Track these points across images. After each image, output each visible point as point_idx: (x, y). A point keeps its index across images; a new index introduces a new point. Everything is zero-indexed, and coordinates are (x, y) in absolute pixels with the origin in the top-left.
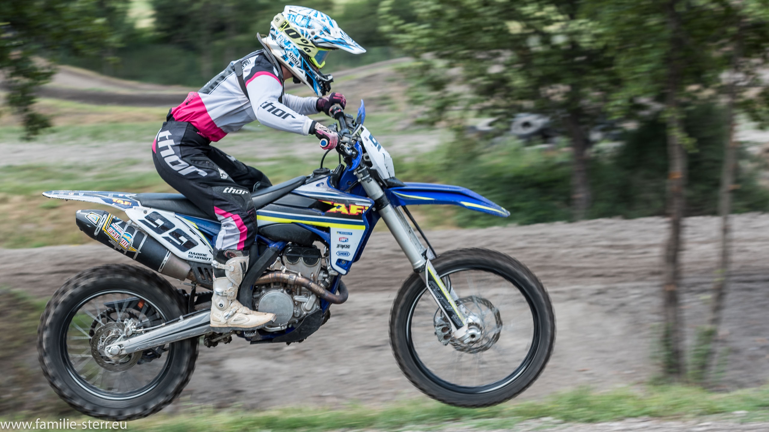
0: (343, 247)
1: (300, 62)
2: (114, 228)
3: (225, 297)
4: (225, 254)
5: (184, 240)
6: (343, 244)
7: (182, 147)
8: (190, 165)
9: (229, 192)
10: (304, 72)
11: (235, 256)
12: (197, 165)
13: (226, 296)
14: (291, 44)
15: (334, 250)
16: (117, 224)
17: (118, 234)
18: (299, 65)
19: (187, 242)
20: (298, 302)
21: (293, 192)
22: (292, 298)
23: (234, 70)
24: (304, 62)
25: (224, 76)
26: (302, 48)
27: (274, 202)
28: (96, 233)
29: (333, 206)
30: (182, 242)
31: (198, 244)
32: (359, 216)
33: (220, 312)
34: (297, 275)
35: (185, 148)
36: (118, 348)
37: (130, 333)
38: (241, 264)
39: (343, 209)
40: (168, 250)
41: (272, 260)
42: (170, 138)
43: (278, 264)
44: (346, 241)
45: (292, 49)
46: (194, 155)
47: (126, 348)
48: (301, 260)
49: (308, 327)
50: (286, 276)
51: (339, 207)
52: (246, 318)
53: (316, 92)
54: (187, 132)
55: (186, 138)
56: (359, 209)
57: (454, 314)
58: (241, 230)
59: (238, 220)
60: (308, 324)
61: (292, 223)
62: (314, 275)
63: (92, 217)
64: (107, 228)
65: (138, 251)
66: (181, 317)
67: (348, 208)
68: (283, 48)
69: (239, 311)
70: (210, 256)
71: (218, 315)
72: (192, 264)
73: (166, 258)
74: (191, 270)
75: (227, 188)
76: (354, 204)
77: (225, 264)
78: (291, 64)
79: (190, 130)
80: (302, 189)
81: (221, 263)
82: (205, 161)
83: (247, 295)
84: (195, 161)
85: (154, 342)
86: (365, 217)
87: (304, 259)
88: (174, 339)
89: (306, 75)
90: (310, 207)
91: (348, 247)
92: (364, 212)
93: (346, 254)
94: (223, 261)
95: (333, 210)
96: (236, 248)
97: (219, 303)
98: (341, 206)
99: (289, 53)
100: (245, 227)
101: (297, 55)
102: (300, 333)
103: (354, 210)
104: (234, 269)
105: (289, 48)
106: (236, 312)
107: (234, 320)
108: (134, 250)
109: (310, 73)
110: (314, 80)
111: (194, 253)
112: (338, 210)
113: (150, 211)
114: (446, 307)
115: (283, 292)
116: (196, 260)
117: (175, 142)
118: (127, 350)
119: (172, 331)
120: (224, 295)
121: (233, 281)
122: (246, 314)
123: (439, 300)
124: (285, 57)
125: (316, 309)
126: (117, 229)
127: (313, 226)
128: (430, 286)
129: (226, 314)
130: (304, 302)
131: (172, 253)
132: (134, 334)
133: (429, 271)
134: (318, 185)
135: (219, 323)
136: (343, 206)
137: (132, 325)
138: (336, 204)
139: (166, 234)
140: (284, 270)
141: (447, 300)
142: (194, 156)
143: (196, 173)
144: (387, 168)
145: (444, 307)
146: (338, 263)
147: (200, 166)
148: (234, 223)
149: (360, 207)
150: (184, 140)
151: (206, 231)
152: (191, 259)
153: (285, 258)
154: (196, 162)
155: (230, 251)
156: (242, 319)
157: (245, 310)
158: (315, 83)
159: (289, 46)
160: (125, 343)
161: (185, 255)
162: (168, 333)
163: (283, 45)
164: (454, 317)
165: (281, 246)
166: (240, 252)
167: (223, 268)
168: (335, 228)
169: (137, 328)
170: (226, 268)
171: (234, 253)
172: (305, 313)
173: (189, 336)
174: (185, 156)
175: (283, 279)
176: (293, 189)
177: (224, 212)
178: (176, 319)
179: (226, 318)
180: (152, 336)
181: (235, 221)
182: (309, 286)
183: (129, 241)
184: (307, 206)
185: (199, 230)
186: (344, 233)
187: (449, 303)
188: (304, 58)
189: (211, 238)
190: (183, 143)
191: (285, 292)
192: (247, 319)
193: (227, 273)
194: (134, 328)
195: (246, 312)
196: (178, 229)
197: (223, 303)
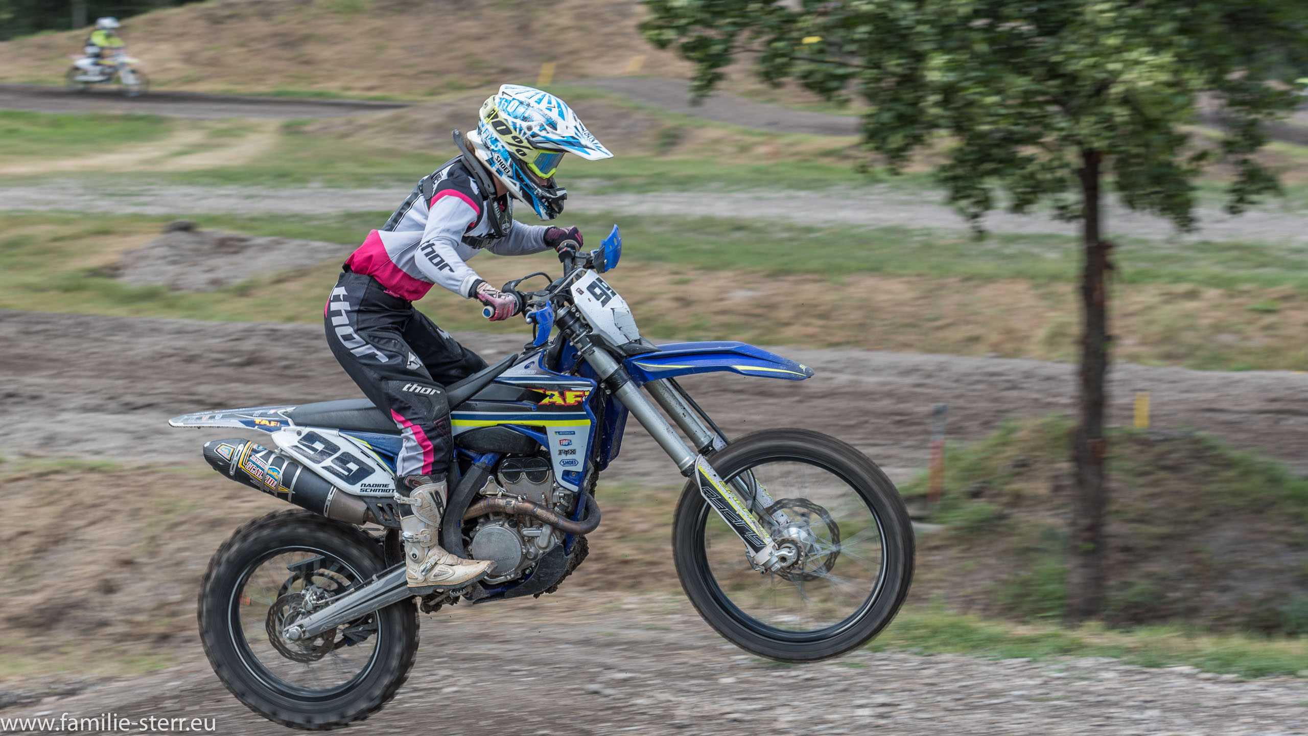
0: (566, 452)
1: (510, 169)
2: (254, 463)
3: (418, 544)
4: (406, 482)
5: (353, 467)
6: (567, 448)
7: (359, 315)
8: (367, 343)
9: (411, 390)
10: (518, 184)
11: (420, 484)
12: (377, 345)
13: (419, 542)
14: (498, 143)
15: (556, 459)
16: (258, 455)
17: (260, 470)
18: (510, 173)
19: (357, 470)
20: (529, 537)
21: (496, 379)
22: (519, 532)
23: (422, 192)
24: (516, 170)
25: (410, 201)
26: (513, 149)
27: (472, 398)
28: (232, 473)
29: (545, 396)
30: (349, 470)
31: (374, 471)
32: (578, 406)
33: (416, 566)
34: (517, 498)
35: (365, 317)
36: (297, 629)
37: (310, 607)
38: (431, 494)
39: (557, 399)
40: (332, 485)
41: (481, 482)
42: (346, 298)
43: (491, 486)
44: (568, 444)
45: (499, 151)
46: (375, 328)
47: (309, 628)
48: (524, 476)
49: (549, 571)
50: (502, 502)
51: (552, 395)
52: (450, 570)
53: (539, 214)
54: (368, 291)
55: (366, 300)
56: (577, 396)
57: (747, 531)
58: (424, 447)
59: (419, 433)
60: (548, 568)
61: (498, 425)
62: (545, 496)
63: (224, 451)
64: (244, 464)
65: (290, 491)
66: (374, 577)
67: (562, 395)
68: (488, 148)
69: (441, 561)
70: (392, 486)
71: (413, 570)
72: (367, 500)
73: (330, 497)
74: (368, 509)
75: (409, 385)
76: (570, 390)
77: (409, 497)
78: (499, 171)
79: (373, 289)
80: (508, 373)
81: (403, 496)
82: (390, 339)
83: (453, 535)
84: (375, 337)
85: (343, 617)
86: (588, 407)
87: (528, 474)
88: (369, 608)
89: (521, 188)
90: (520, 400)
91: (573, 452)
92: (584, 400)
93: (573, 462)
94: (406, 493)
95: (546, 401)
96: (420, 472)
97: (411, 553)
98: (554, 395)
99: (496, 156)
100: (429, 443)
101: (506, 160)
102: (539, 580)
103: (571, 398)
104: (422, 503)
105: (496, 149)
106: (436, 563)
107: (435, 576)
108: (286, 490)
109: (527, 185)
110: (533, 196)
111: (370, 485)
112: (551, 400)
113: (306, 430)
114: (734, 521)
115: (502, 526)
116: (372, 494)
117: (351, 306)
118: (309, 631)
119: (363, 598)
120: (415, 540)
121: (425, 520)
122: (451, 565)
123: (722, 512)
124: (491, 161)
125: (555, 544)
126: (258, 463)
127: (527, 427)
128: (705, 493)
129: (422, 568)
130: (537, 537)
131: (337, 488)
132: (316, 608)
133: (700, 473)
134: (526, 367)
135: (415, 581)
136: (556, 393)
137: (312, 595)
138: (549, 393)
139: (328, 462)
140: (501, 493)
141: (735, 511)
142: (375, 331)
143: (373, 356)
144: (620, 329)
145: (730, 522)
146: (565, 477)
147: (380, 346)
148: (413, 437)
149: (578, 393)
150: (364, 303)
151: (384, 452)
152: (364, 493)
153: (501, 476)
154: (376, 340)
155: (413, 478)
156: (445, 573)
157: (449, 558)
158: (536, 201)
159: (496, 146)
160: (306, 621)
161: (356, 489)
162: (359, 602)
163: (489, 143)
164: (748, 535)
165: (491, 460)
166: (427, 477)
167: (407, 503)
168: (551, 426)
169: (318, 599)
170: (411, 503)
171: (418, 479)
172: (541, 551)
173: (388, 602)
174: (362, 329)
175: (499, 506)
176: (496, 376)
177: (403, 419)
178: (368, 580)
179: (423, 574)
180: (338, 608)
181: (415, 434)
182: (534, 513)
183: (277, 478)
184: (515, 399)
185: (373, 450)
186: (564, 433)
187: (738, 515)
188: (516, 164)
189: (390, 459)
190: (362, 308)
191: (506, 525)
192: (451, 572)
193: (414, 510)
194: (314, 600)
195: (450, 562)
196: (343, 454)
197: (417, 553)
